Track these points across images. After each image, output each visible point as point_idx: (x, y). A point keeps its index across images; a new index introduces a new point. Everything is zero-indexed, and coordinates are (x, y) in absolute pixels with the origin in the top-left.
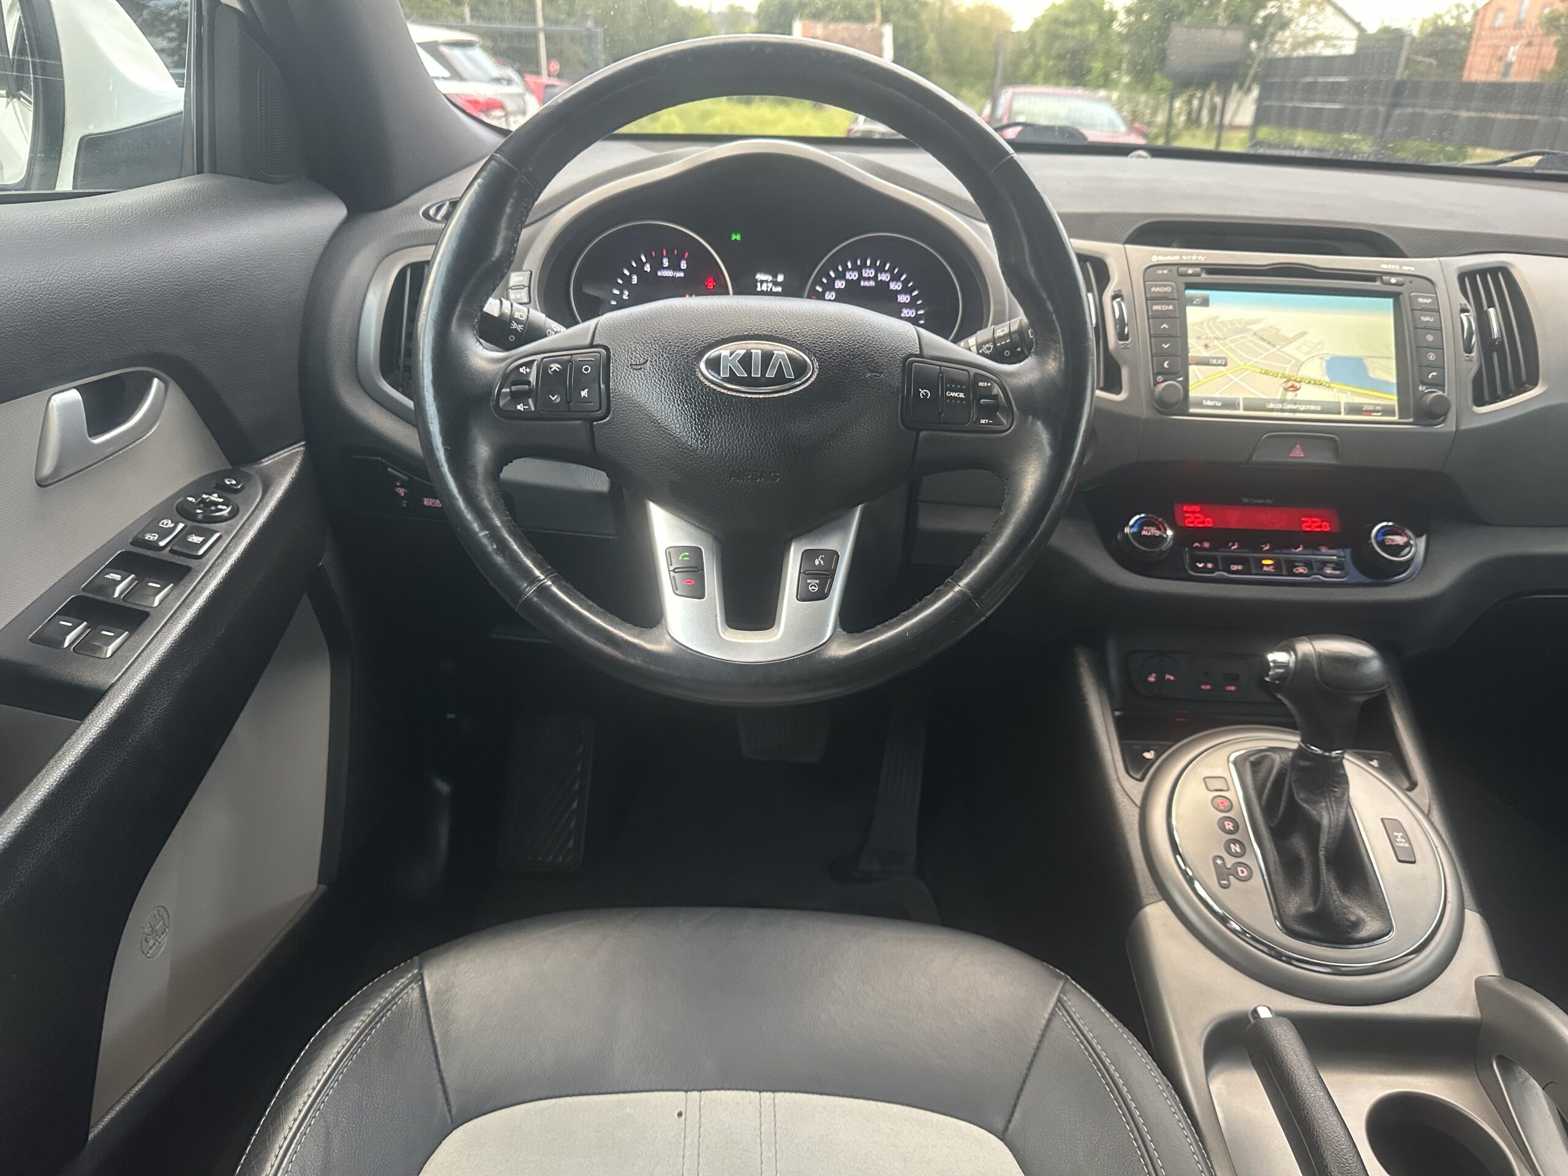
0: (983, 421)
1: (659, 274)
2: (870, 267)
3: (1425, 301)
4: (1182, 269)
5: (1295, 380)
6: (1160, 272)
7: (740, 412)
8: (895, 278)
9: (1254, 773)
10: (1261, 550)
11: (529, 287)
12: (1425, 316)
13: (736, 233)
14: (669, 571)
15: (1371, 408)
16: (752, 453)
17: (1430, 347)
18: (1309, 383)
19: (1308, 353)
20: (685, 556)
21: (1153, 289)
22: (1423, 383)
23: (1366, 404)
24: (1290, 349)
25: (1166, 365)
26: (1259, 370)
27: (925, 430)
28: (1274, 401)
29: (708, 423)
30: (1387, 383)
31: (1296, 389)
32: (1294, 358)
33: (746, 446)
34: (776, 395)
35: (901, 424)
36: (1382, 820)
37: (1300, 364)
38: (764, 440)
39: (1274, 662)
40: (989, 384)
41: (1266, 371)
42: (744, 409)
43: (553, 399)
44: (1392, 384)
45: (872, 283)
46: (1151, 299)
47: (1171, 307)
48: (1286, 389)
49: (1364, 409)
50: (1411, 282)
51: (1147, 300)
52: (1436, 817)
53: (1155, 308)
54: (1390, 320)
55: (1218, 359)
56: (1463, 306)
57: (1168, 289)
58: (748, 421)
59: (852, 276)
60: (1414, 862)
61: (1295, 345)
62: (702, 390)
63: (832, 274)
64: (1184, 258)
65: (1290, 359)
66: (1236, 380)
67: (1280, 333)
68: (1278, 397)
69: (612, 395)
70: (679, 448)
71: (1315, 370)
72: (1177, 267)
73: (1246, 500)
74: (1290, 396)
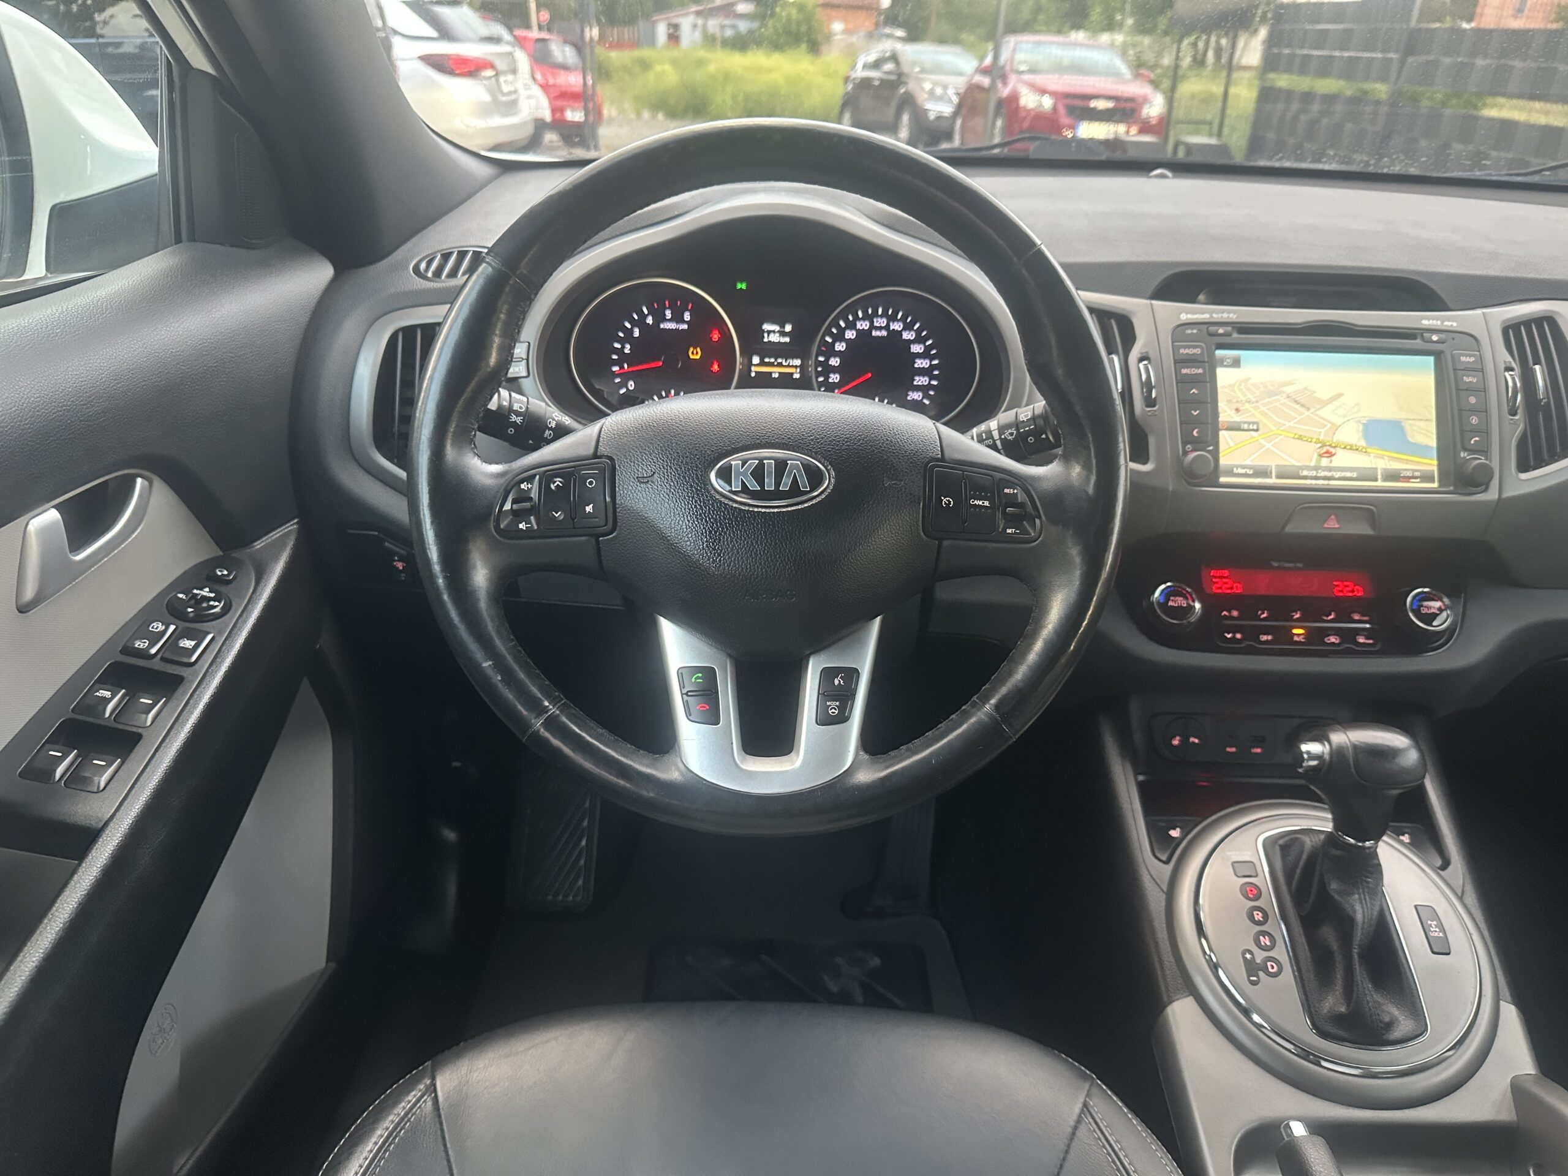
0: (1009, 531)
1: (662, 326)
2: (881, 316)
3: (1468, 359)
4: (1212, 329)
5: (1330, 446)
6: (1189, 331)
7: (754, 528)
8: (908, 327)
9: (1284, 856)
10: (1291, 619)
11: (527, 360)
12: (1468, 376)
13: (741, 281)
14: (682, 694)
15: (1409, 474)
16: (766, 571)
17: (1473, 410)
18: (1345, 448)
19: (1344, 416)
20: (698, 678)
21: (1182, 351)
22: (1465, 450)
23: (1405, 470)
24: (1326, 412)
25: (1195, 433)
26: (1292, 435)
27: (947, 539)
28: (1308, 468)
29: (720, 540)
30: (1426, 446)
31: (1330, 455)
32: (1329, 422)
33: (761, 564)
34: (789, 509)
35: (922, 534)
36: (1416, 907)
37: (1335, 428)
38: (779, 557)
39: (1308, 753)
40: (1015, 491)
41: (1300, 436)
42: (757, 525)
43: (557, 515)
44: (1432, 448)
45: (884, 333)
46: (1180, 362)
47: (1200, 371)
48: (1321, 456)
49: (1402, 475)
50: (1453, 339)
51: (1176, 362)
52: (1471, 898)
53: (1184, 371)
54: (1428, 380)
55: (1249, 423)
56: (1508, 364)
57: (1198, 351)
58: (762, 537)
59: (863, 325)
60: (1449, 954)
61: (1330, 407)
62: (713, 506)
63: (842, 324)
64: (1215, 316)
65: (1326, 423)
66: (1269, 446)
67: (1315, 395)
68: (1313, 464)
69: (618, 510)
70: (690, 566)
71: (1351, 434)
72: (1206, 326)
73: (1275, 564)
74: (1325, 462)
